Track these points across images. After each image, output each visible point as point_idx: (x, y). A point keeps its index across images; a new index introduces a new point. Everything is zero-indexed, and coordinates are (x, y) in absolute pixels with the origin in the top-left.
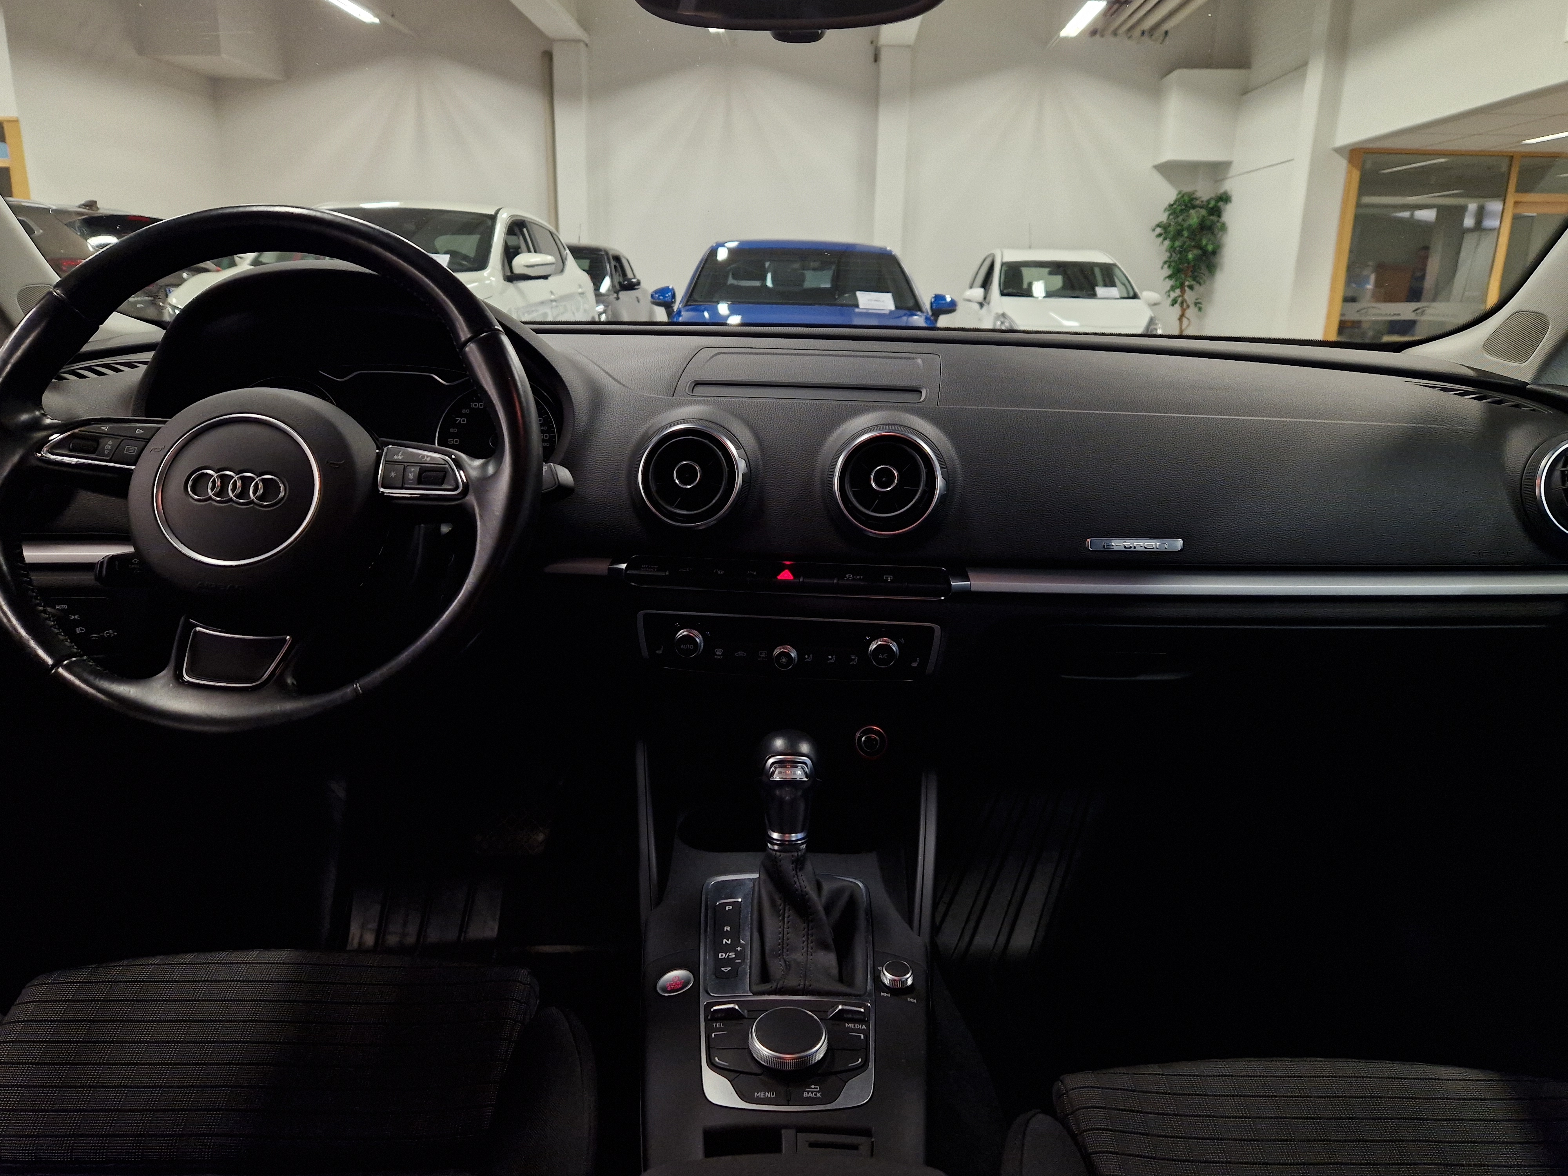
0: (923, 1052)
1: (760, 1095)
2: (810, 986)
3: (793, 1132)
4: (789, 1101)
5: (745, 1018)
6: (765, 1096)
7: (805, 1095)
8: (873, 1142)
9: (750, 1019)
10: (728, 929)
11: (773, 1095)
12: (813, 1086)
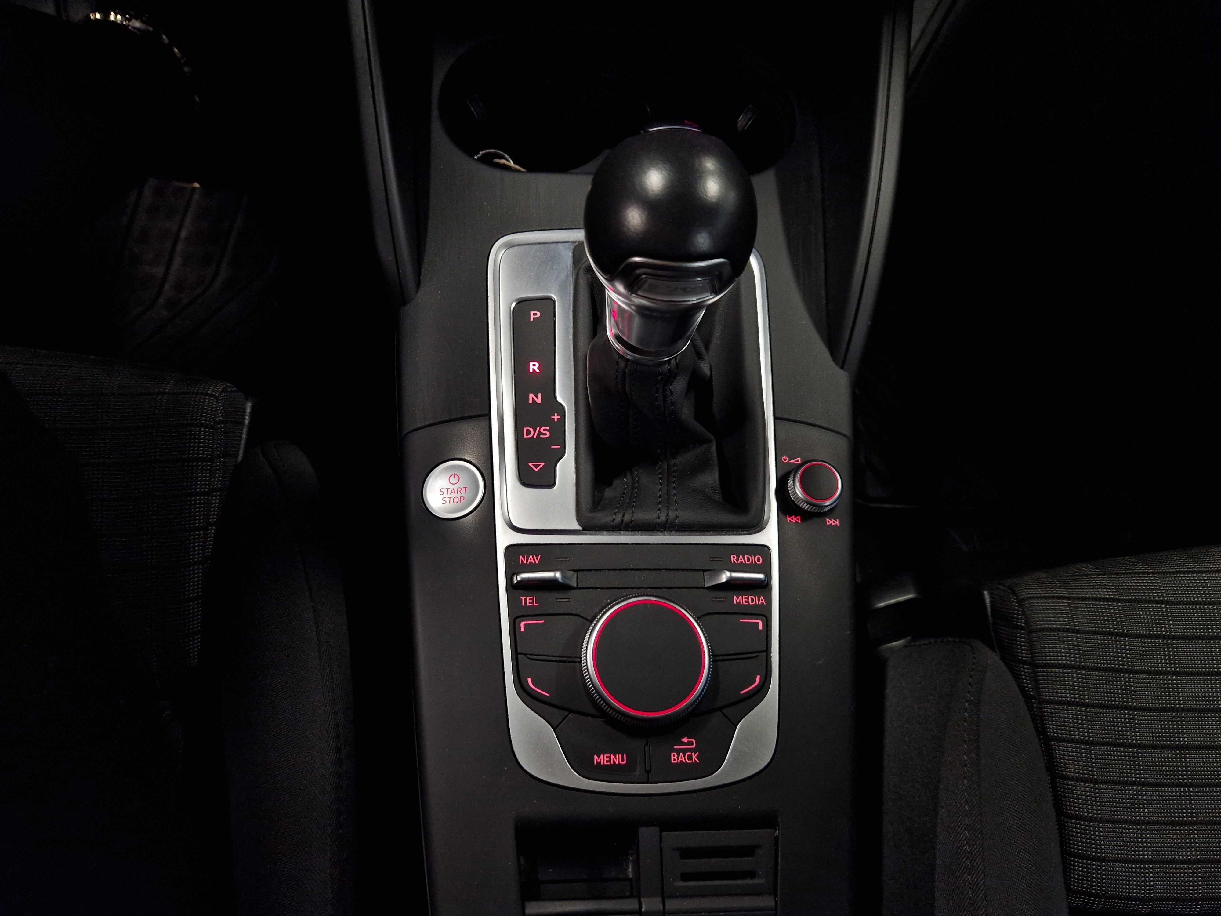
0: (848, 632)
1: (601, 759)
2: (677, 517)
3: (653, 831)
4: (648, 772)
5: (572, 588)
6: (610, 761)
7: (674, 758)
8: (776, 839)
9: (581, 588)
10: (536, 368)
11: (623, 761)
12: (685, 740)
